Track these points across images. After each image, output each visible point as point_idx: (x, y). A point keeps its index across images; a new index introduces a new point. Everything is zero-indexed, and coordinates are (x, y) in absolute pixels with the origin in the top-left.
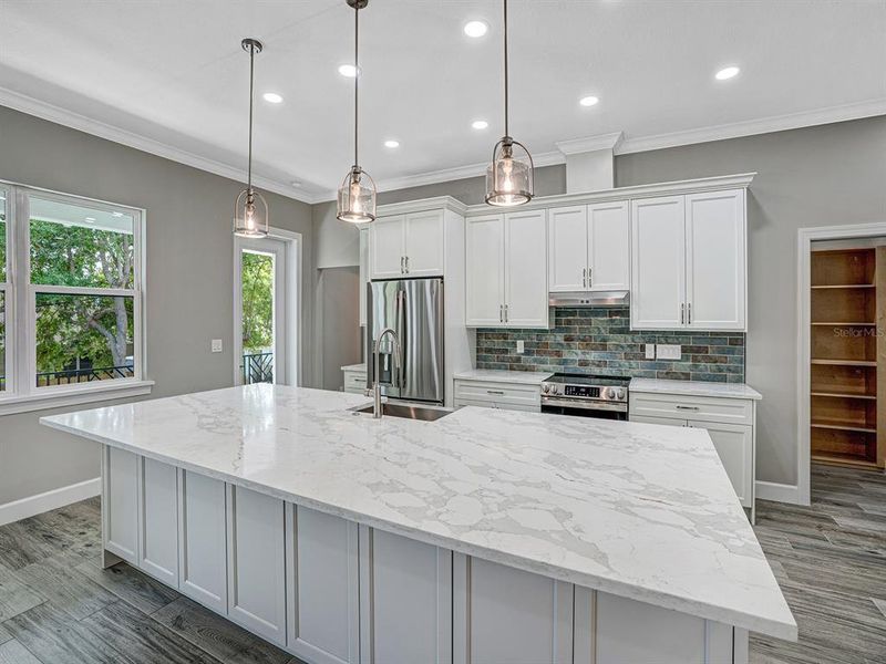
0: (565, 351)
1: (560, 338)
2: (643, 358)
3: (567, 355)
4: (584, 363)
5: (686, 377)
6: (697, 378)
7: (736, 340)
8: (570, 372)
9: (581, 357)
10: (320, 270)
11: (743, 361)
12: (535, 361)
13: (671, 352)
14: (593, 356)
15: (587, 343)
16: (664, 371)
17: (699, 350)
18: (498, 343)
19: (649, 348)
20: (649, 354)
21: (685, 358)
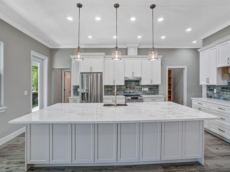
0: (126, 90)
1: (125, 87)
2: (141, 91)
3: (126, 91)
4: (130, 93)
5: (149, 94)
6: (151, 94)
7: (157, 86)
8: (127, 95)
9: (129, 91)
10: (53, 69)
11: (158, 90)
12: (119, 93)
13: (146, 89)
14: (132, 91)
15: (130, 88)
16: (146, 93)
17: (151, 89)
18: (110, 89)
19: (143, 88)
20: (143, 90)
21: (149, 90)
